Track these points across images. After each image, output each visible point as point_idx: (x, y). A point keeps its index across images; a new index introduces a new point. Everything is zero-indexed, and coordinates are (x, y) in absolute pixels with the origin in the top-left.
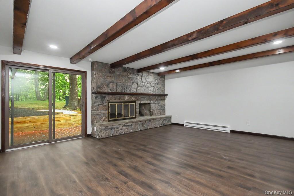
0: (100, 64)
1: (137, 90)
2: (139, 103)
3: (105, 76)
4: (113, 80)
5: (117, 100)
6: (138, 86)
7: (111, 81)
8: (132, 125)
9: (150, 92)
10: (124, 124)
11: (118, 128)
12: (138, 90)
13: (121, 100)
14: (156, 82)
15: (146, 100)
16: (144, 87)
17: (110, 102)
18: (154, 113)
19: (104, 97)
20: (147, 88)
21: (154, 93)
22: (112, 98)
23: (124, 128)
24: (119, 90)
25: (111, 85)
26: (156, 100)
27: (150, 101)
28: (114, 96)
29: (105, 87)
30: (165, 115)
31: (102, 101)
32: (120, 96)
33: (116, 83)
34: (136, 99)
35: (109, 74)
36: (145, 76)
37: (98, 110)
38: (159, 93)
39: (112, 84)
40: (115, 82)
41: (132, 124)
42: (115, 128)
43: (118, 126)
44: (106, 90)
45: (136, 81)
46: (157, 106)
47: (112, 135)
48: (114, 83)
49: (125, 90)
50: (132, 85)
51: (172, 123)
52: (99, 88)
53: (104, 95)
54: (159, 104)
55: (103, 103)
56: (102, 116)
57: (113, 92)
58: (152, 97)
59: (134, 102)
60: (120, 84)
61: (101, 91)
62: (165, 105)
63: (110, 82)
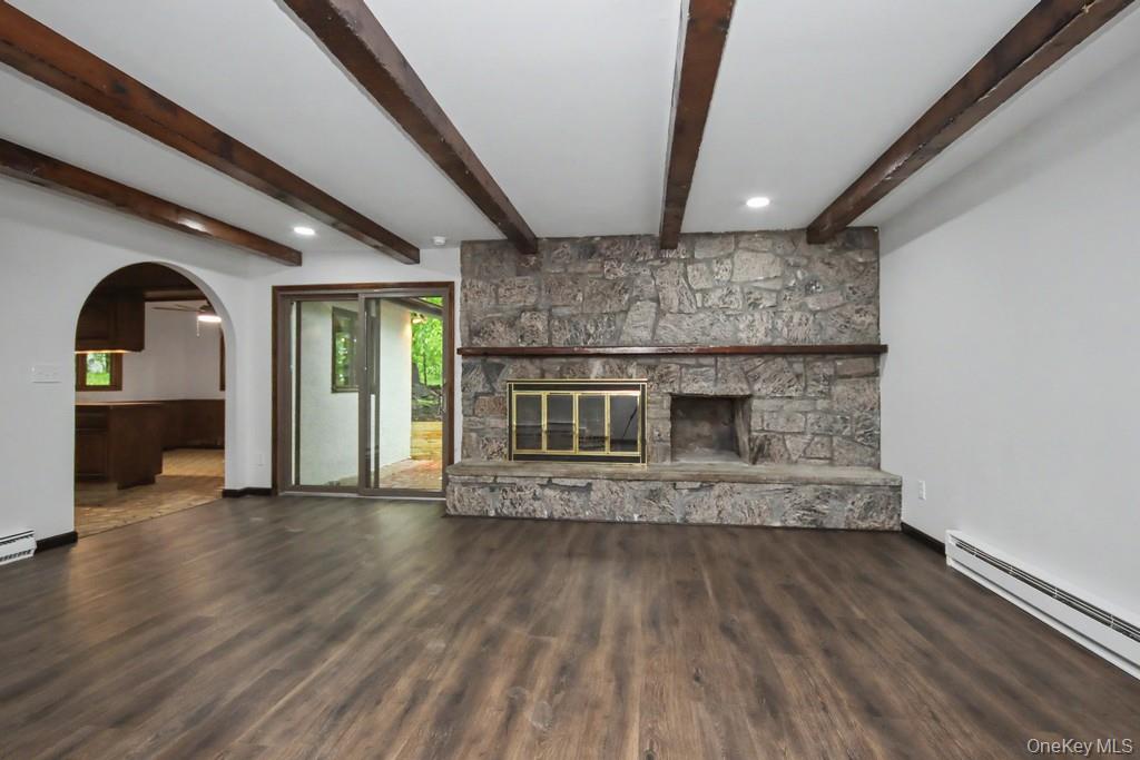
0: (481, 248)
1: (654, 332)
2: (671, 394)
3: (500, 290)
4: (531, 300)
5: (550, 379)
6: (660, 313)
7: (522, 304)
8: (588, 488)
9: (743, 335)
10: (550, 478)
11: (520, 490)
12: (660, 332)
13: (568, 380)
14: (792, 283)
15: (717, 379)
16: (702, 315)
17: (518, 387)
18: (776, 446)
19: (500, 367)
20: (722, 318)
21: (779, 342)
22: (531, 371)
23: (549, 492)
24: (560, 341)
25: (524, 320)
26: (798, 377)
27: (745, 386)
28: (537, 362)
29: (501, 329)
30: (878, 467)
31: (489, 380)
32: (564, 360)
33: (550, 310)
34: (651, 374)
35: (516, 278)
36: (708, 261)
37: (474, 414)
38: (817, 341)
39: (528, 314)
40: (540, 307)
41: (590, 485)
42: (508, 489)
43: (522, 483)
44: (504, 339)
45: (649, 289)
46: (805, 413)
47: (496, 511)
48: (540, 311)
49: (589, 335)
50: (626, 312)
51: (903, 524)
52: (477, 333)
53: (497, 360)
54: (822, 403)
55: (494, 390)
56: (488, 436)
57: (535, 345)
58: (757, 361)
59: (636, 387)
60: (565, 311)
61: (483, 346)
62: (875, 408)
63: (523, 310)
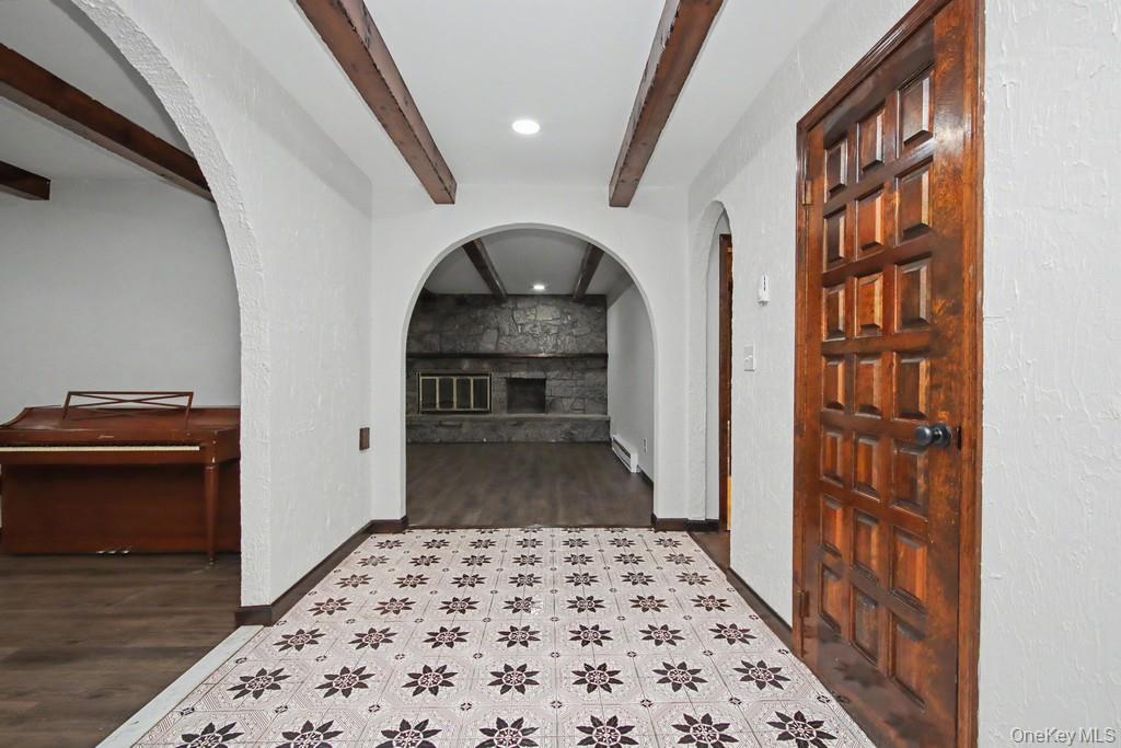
1: (497, 345)
2: (506, 378)
4: (430, 327)
5: (441, 370)
6: (499, 336)
7: (425, 329)
9: (541, 348)
10: (440, 422)
11: (424, 428)
12: (500, 345)
13: (451, 371)
14: (565, 322)
15: (528, 371)
16: (521, 337)
17: (423, 375)
18: (558, 404)
19: (412, 364)
20: (531, 338)
21: (559, 351)
22: (430, 365)
23: (440, 429)
25: (428, 338)
26: (569, 369)
27: (543, 374)
28: (434, 361)
29: (413, 343)
30: (604, 413)
32: (448, 360)
33: (441, 333)
34: (495, 367)
35: (422, 315)
36: (524, 309)
38: (577, 351)
39: (429, 335)
41: (461, 424)
42: (418, 428)
43: (425, 425)
44: (415, 348)
45: (494, 323)
46: (572, 387)
48: (435, 333)
49: (462, 347)
50: (482, 334)
53: (411, 360)
54: (580, 382)
57: (433, 352)
58: (549, 361)
59: (487, 375)
60: (449, 334)
62: (605, 385)
63: (426, 333)
